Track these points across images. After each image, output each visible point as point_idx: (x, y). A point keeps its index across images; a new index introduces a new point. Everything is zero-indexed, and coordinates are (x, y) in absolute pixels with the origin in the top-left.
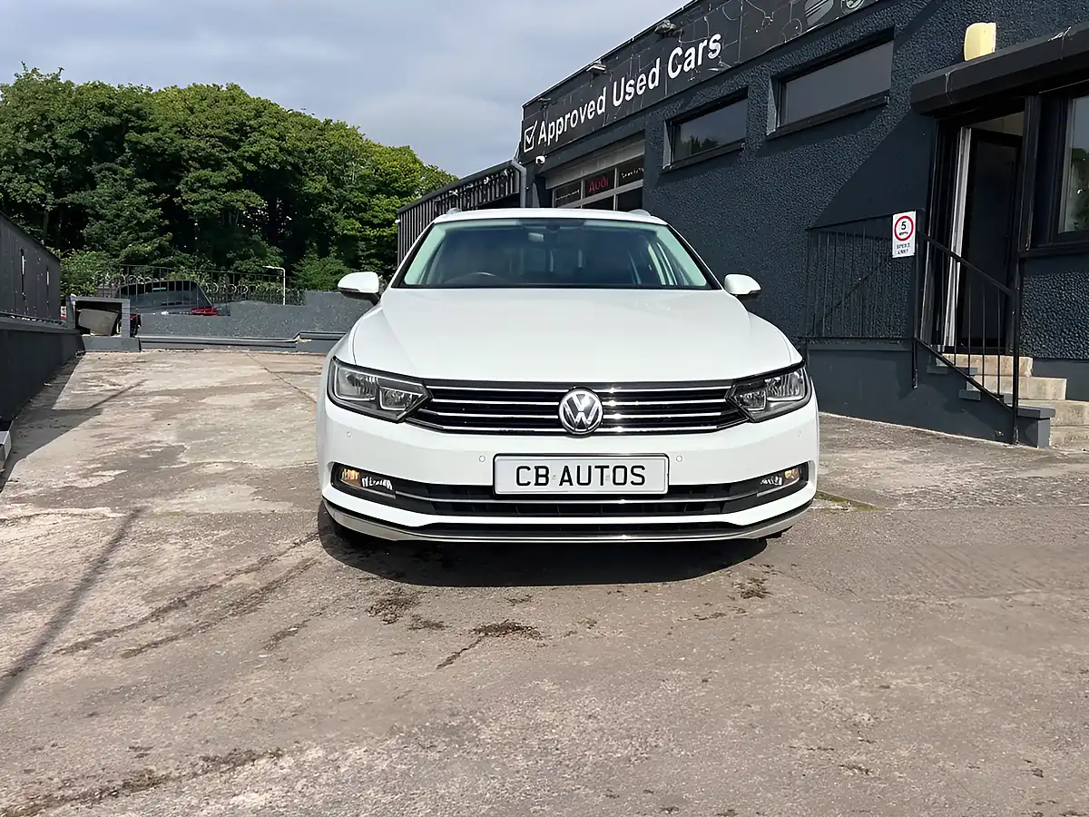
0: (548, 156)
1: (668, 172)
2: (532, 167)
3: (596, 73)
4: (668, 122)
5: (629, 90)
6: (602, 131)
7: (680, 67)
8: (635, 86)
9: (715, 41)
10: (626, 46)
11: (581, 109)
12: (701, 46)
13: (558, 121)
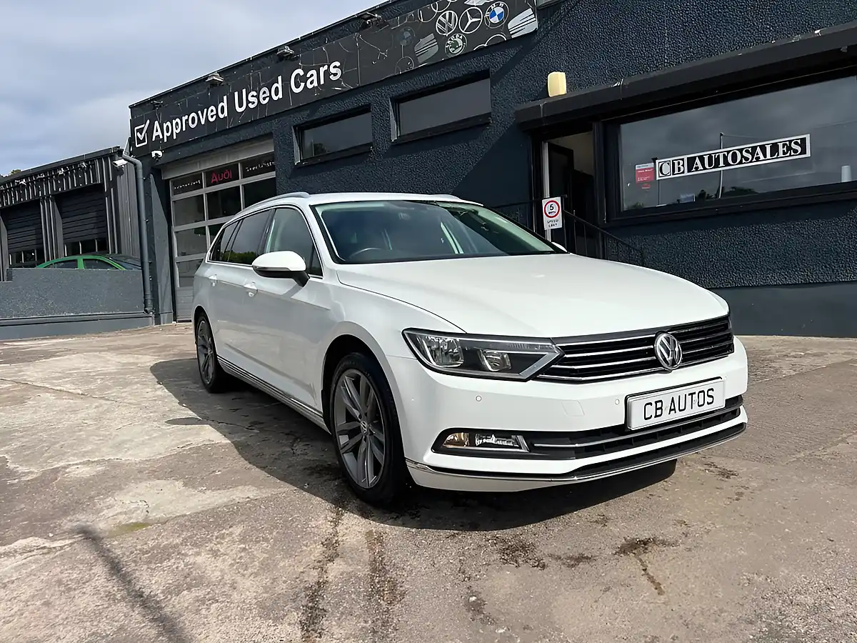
0: (165, 151)
1: (299, 167)
2: (148, 160)
3: (214, 83)
4: (295, 127)
5: (251, 99)
6: (225, 132)
7: (303, 84)
8: (258, 97)
9: (335, 67)
10: (243, 64)
11: (199, 112)
12: (322, 70)
13: (174, 122)
